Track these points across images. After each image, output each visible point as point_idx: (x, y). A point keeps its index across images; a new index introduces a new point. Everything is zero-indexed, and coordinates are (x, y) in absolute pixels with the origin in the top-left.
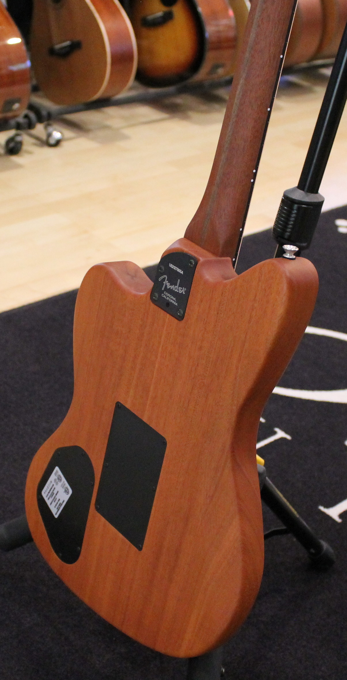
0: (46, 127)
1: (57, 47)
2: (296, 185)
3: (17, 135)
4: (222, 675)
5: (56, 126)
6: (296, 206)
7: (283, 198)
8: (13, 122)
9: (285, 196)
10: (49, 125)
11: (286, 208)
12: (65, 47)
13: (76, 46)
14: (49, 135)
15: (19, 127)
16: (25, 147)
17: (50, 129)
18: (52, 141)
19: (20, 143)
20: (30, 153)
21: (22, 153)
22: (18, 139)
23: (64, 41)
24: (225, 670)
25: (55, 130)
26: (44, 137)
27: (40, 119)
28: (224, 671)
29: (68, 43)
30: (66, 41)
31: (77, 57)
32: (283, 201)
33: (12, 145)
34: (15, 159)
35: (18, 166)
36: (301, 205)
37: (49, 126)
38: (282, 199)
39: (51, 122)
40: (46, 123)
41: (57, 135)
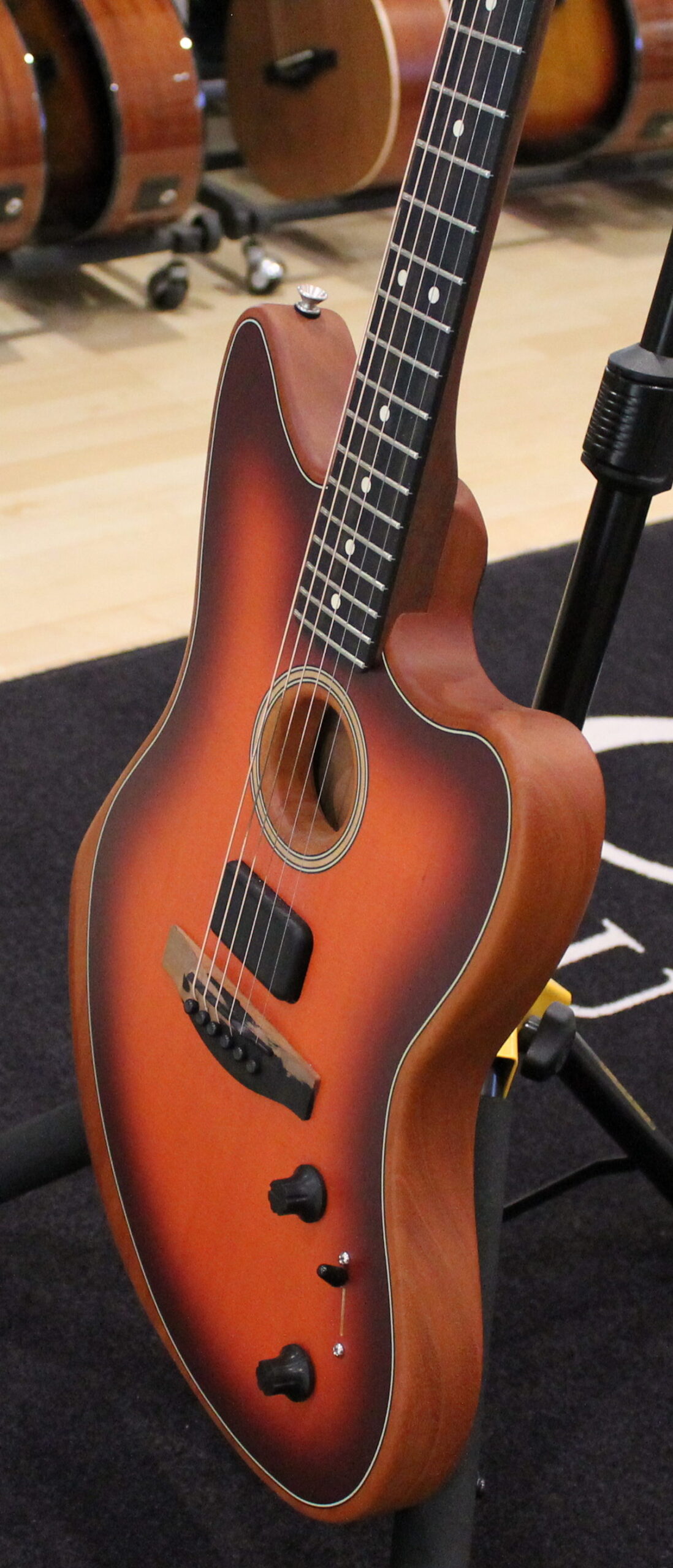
0: (245, 250)
1: (284, 62)
2: (639, 339)
3: (176, 264)
4: (479, 1494)
5: (270, 248)
6: (634, 389)
7: (607, 369)
8: (165, 234)
9: (611, 365)
10: (253, 244)
11: (614, 393)
12: (301, 64)
13: (323, 62)
14: (253, 268)
15: (178, 245)
16: (193, 294)
17: (256, 254)
18: (259, 282)
19: (184, 284)
20: (204, 306)
21: (186, 305)
22: (178, 273)
23: (297, 51)
24: (486, 1483)
25: (267, 255)
26: (241, 271)
27: (231, 229)
28: (483, 1485)
29: (307, 54)
30: (304, 49)
31: (325, 86)
32: (606, 377)
33: (162, 287)
34: (167, 319)
35: (172, 336)
36: (650, 387)
37: (255, 248)
38: (605, 371)
39: (259, 238)
40: (246, 239)
41: (270, 268)
